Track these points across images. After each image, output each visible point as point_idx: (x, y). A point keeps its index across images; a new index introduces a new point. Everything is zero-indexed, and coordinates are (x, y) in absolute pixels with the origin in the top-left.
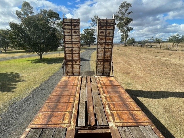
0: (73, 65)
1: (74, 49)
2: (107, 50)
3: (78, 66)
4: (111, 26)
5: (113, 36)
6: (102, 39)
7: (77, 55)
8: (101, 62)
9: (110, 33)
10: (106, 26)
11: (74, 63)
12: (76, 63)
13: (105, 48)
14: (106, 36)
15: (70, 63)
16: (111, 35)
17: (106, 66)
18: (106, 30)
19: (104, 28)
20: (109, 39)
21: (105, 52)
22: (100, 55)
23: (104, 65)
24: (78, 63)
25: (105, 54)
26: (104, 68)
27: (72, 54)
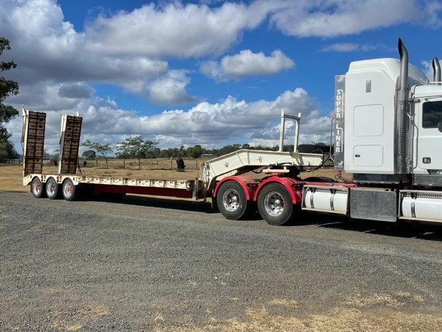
0: (34, 163)
1: (37, 145)
2: (74, 147)
3: (40, 165)
4: (78, 123)
5: (80, 134)
6: (69, 135)
7: (40, 152)
8: (66, 160)
9: (77, 130)
10: (74, 123)
11: (36, 162)
12: (38, 161)
13: (71, 145)
14: (73, 133)
15: (31, 161)
16: (78, 132)
17: (71, 166)
18: (73, 127)
19: (72, 125)
20: (76, 136)
21: (71, 149)
22: (66, 153)
23: (69, 164)
24: (40, 161)
25: (71, 152)
26: (69, 167)
27: (35, 150)
